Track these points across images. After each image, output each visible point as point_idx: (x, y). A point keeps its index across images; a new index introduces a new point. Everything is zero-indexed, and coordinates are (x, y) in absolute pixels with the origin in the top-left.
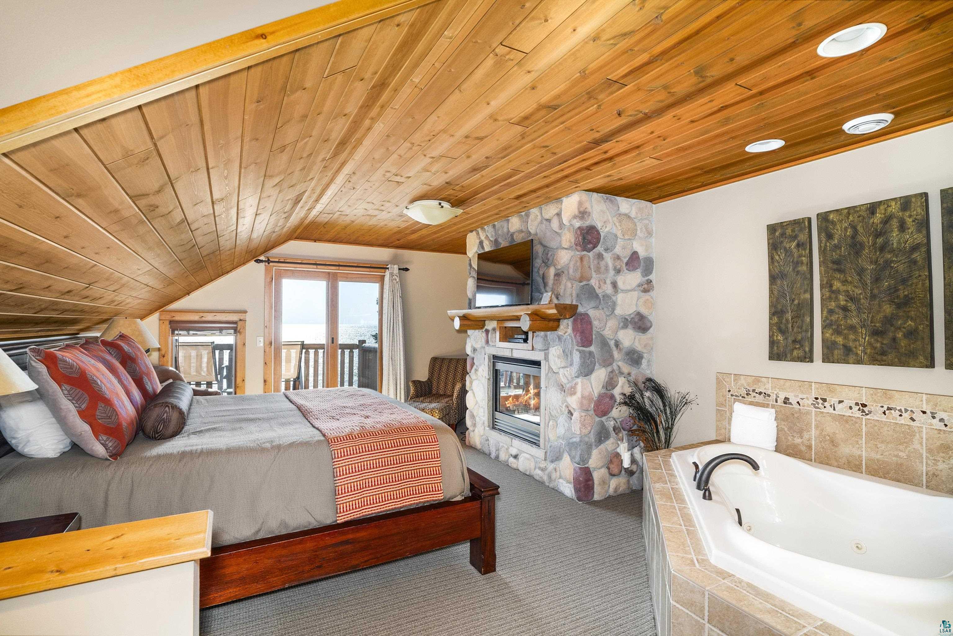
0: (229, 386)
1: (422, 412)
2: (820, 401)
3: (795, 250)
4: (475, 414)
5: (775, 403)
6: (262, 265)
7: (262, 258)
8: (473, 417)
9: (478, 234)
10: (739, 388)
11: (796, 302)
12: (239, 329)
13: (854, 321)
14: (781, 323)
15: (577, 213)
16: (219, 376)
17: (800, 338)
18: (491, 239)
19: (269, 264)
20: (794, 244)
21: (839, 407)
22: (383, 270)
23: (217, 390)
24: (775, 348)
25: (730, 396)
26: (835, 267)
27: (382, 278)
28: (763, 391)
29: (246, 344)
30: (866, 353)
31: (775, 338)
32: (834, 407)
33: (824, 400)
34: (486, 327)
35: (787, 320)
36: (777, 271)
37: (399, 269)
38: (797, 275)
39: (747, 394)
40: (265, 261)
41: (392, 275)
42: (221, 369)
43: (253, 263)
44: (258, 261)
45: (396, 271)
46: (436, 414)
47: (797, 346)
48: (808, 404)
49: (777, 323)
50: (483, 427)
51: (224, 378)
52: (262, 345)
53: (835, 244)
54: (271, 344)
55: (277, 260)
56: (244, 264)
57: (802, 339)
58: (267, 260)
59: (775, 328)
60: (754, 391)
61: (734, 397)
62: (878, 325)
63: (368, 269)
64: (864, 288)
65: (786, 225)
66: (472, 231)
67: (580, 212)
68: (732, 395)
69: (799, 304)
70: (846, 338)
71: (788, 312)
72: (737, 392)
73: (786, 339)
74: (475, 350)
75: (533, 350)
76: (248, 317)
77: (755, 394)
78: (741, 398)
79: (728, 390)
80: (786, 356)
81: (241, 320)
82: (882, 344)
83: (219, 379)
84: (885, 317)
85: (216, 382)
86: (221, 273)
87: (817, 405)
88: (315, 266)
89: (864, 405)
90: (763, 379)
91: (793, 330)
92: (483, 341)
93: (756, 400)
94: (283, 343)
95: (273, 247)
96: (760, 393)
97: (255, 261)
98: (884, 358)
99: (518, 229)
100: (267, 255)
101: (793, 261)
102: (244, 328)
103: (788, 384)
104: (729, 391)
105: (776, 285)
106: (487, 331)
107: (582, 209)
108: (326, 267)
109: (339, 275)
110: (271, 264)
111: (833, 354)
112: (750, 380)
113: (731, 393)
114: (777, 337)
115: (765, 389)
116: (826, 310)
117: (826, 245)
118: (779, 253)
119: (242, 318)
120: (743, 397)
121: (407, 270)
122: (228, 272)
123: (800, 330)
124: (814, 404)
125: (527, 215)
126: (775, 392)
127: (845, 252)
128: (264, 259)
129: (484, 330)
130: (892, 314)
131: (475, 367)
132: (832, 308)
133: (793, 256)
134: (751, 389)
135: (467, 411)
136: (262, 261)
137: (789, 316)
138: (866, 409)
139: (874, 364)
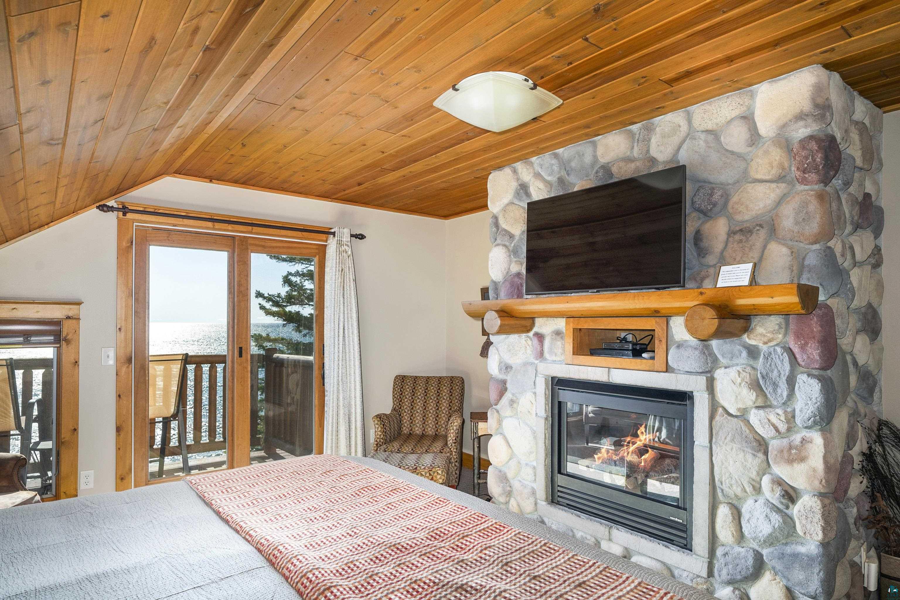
0: (44, 436)
1: (414, 475)
4: (510, 475)
6: (112, 216)
7: (111, 203)
8: (504, 478)
9: (515, 171)
12: (64, 334)
15: (807, 106)
16: (23, 419)
18: (549, 178)
19: (124, 214)
22: (323, 237)
23: (19, 454)
27: (322, 250)
29: (81, 363)
34: (535, 329)
37: (352, 236)
40: (118, 209)
41: (340, 243)
42: (28, 407)
43: (93, 212)
44: (104, 208)
45: (346, 238)
46: (439, 477)
50: (532, 500)
51: (35, 421)
52: (111, 362)
54: (129, 360)
55: (141, 209)
56: (75, 212)
58: (121, 207)
63: (299, 234)
66: (499, 167)
67: (816, 106)
74: (508, 368)
75: (667, 371)
76: (83, 311)
81: (68, 318)
83: (23, 425)
85: (18, 432)
86: (26, 228)
88: (210, 224)
92: (529, 351)
94: (151, 359)
95: (135, 184)
97: (98, 207)
99: (621, 156)
100: (122, 199)
102: (76, 332)
106: (540, 337)
107: (820, 101)
108: (230, 227)
109: (250, 241)
110: (130, 216)
119: (70, 314)
121: (361, 237)
122: (41, 226)
125: (650, 129)
128: (115, 205)
129: (531, 334)
131: (508, 396)
135: (490, 469)
136: (111, 209)
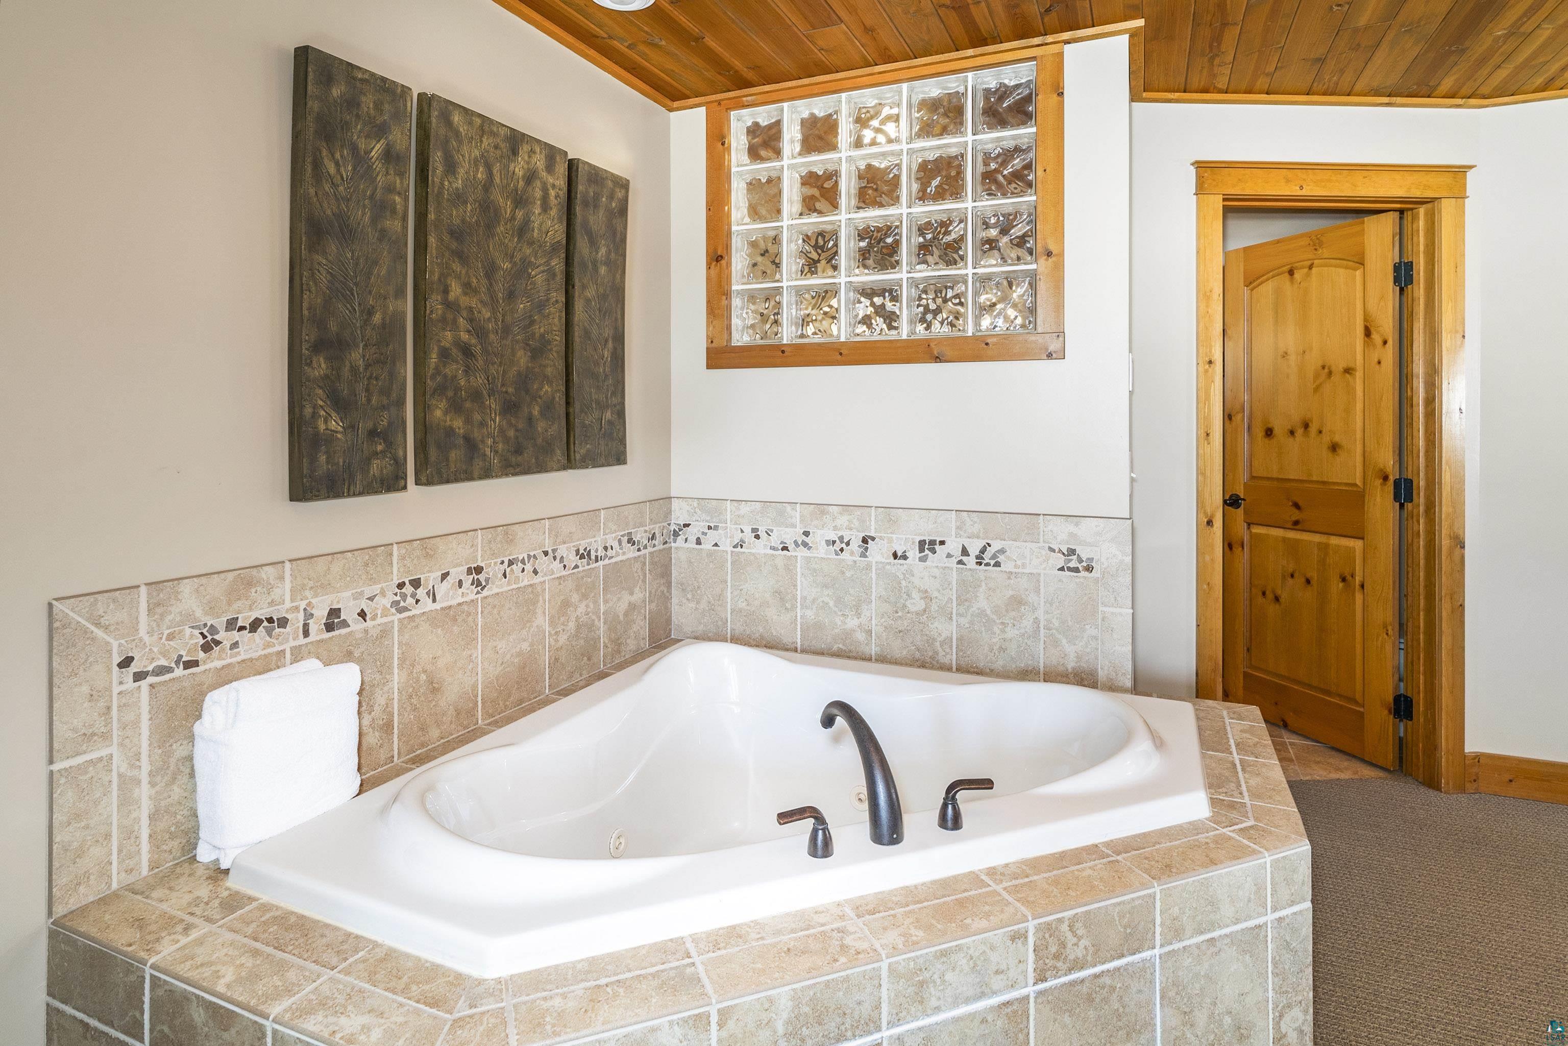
2: (408, 589)
3: (378, 166)
5: (302, 641)
10: (170, 637)
11: (377, 318)
13: (479, 380)
14: (339, 377)
17: (385, 423)
20: (378, 148)
21: (442, 589)
24: (323, 458)
25: (130, 684)
26: (454, 245)
28: (261, 613)
30: (496, 452)
31: (322, 427)
32: (434, 595)
33: (416, 583)
35: (354, 370)
36: (329, 212)
38: (380, 240)
39: (206, 648)
47: (379, 448)
48: (385, 609)
49: (326, 377)
53: (457, 189)
57: (390, 424)
59: (320, 392)
60: (231, 624)
61: (151, 679)
62: (510, 390)
64: (493, 309)
65: (361, 80)
68: (139, 676)
69: (384, 325)
70: (468, 421)
71: (358, 346)
72: (164, 654)
73: (353, 427)
77: (235, 635)
78: (179, 672)
79: (117, 659)
80: (352, 477)
82: (517, 430)
84: (519, 373)
87: (402, 604)
89: (479, 570)
90: (269, 573)
91: (369, 400)
93: (243, 653)
96: (255, 625)
98: (519, 458)
101: (372, 197)
103: (337, 566)
104: (126, 662)
105: (324, 253)
111: (447, 460)
112: (216, 588)
113: (134, 668)
114: (326, 421)
115: (272, 603)
116: (436, 348)
117: (442, 184)
118: (338, 156)
120: (189, 665)
123: (385, 402)
124: (398, 602)
126: (303, 605)
127: (471, 217)
130: (527, 368)
132: (448, 345)
133: (373, 180)
134: (220, 622)
137: (356, 356)
138: (482, 577)
139: (507, 475)
